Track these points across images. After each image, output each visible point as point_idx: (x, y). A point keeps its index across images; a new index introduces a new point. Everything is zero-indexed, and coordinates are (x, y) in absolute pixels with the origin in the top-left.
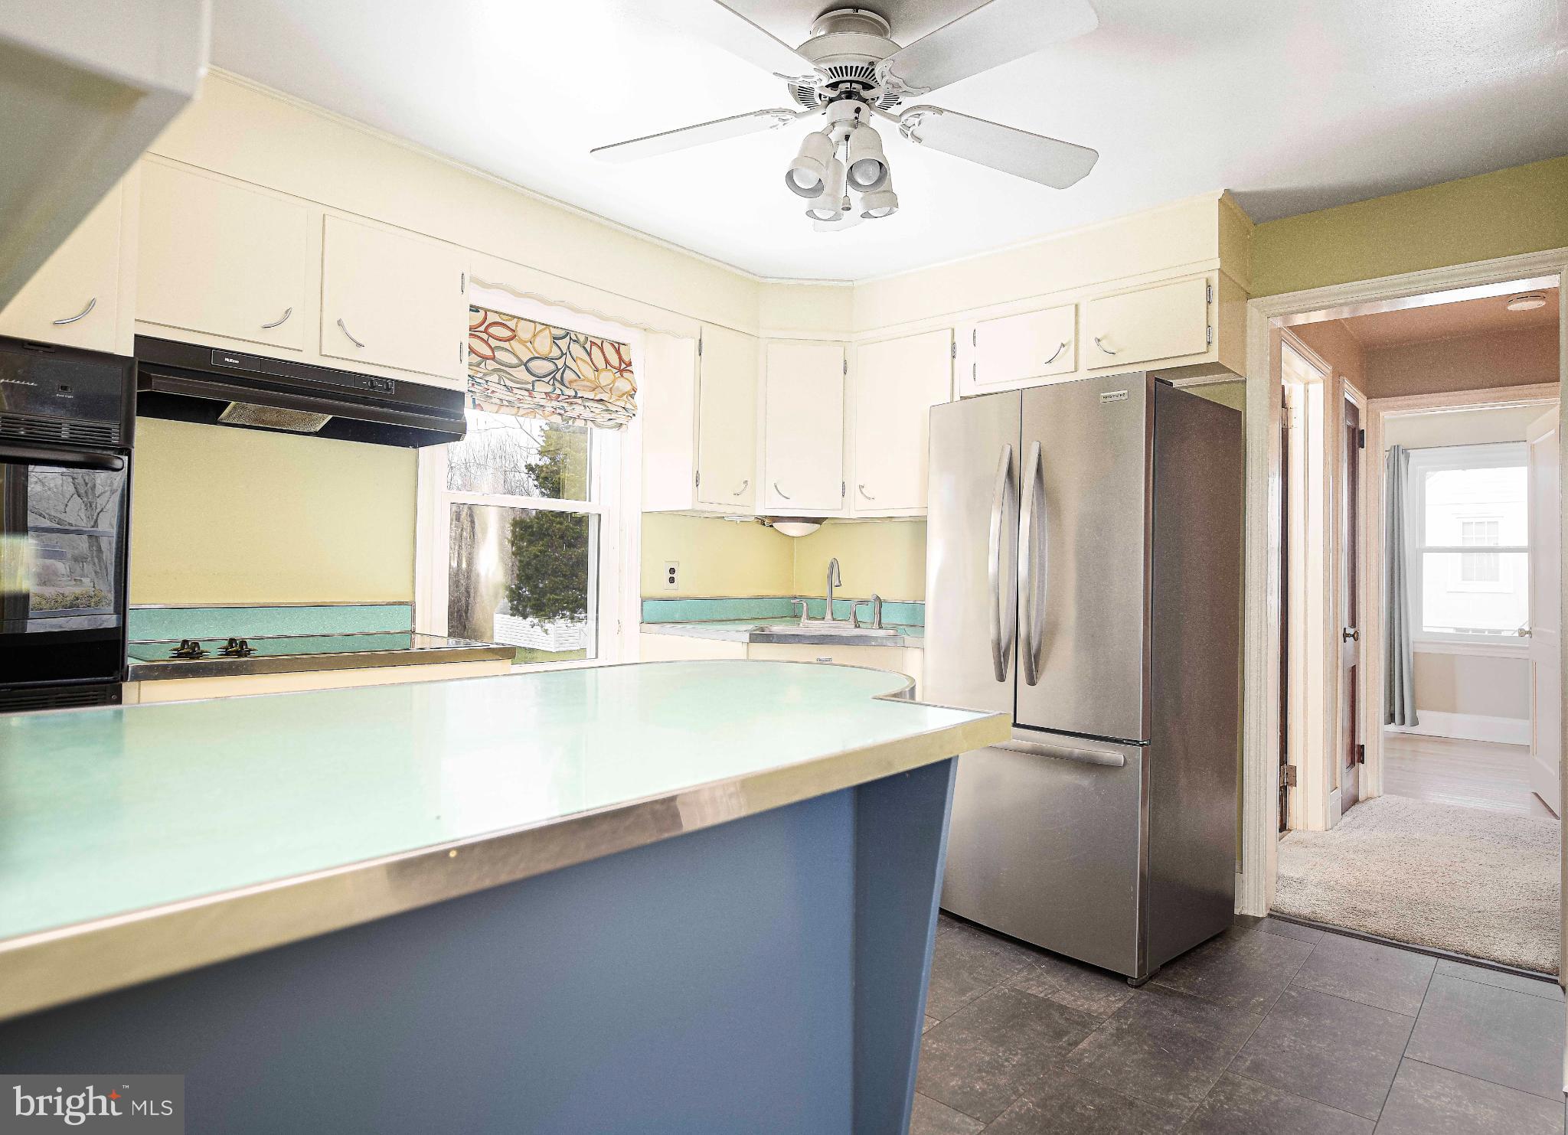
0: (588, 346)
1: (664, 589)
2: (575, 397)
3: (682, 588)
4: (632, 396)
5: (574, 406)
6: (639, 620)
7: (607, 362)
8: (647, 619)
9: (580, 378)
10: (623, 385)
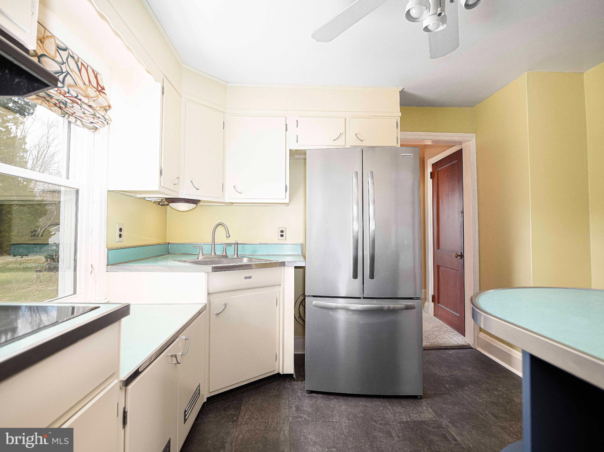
0: (79, 64)
1: (116, 242)
2: (76, 97)
3: (126, 242)
4: (106, 110)
5: (75, 105)
6: (106, 263)
7: (90, 81)
8: (110, 263)
9: (77, 85)
10: (101, 99)
